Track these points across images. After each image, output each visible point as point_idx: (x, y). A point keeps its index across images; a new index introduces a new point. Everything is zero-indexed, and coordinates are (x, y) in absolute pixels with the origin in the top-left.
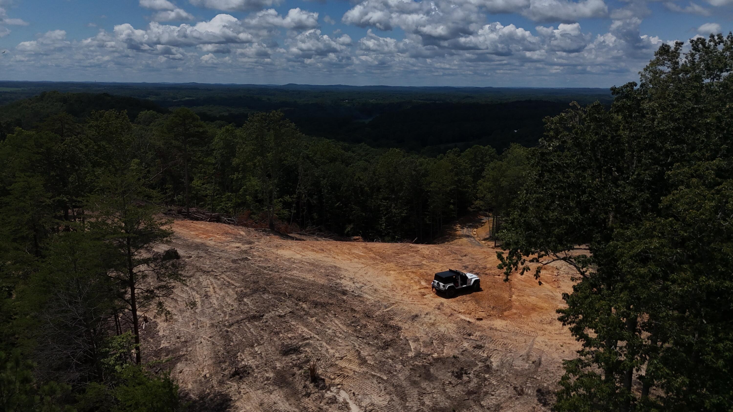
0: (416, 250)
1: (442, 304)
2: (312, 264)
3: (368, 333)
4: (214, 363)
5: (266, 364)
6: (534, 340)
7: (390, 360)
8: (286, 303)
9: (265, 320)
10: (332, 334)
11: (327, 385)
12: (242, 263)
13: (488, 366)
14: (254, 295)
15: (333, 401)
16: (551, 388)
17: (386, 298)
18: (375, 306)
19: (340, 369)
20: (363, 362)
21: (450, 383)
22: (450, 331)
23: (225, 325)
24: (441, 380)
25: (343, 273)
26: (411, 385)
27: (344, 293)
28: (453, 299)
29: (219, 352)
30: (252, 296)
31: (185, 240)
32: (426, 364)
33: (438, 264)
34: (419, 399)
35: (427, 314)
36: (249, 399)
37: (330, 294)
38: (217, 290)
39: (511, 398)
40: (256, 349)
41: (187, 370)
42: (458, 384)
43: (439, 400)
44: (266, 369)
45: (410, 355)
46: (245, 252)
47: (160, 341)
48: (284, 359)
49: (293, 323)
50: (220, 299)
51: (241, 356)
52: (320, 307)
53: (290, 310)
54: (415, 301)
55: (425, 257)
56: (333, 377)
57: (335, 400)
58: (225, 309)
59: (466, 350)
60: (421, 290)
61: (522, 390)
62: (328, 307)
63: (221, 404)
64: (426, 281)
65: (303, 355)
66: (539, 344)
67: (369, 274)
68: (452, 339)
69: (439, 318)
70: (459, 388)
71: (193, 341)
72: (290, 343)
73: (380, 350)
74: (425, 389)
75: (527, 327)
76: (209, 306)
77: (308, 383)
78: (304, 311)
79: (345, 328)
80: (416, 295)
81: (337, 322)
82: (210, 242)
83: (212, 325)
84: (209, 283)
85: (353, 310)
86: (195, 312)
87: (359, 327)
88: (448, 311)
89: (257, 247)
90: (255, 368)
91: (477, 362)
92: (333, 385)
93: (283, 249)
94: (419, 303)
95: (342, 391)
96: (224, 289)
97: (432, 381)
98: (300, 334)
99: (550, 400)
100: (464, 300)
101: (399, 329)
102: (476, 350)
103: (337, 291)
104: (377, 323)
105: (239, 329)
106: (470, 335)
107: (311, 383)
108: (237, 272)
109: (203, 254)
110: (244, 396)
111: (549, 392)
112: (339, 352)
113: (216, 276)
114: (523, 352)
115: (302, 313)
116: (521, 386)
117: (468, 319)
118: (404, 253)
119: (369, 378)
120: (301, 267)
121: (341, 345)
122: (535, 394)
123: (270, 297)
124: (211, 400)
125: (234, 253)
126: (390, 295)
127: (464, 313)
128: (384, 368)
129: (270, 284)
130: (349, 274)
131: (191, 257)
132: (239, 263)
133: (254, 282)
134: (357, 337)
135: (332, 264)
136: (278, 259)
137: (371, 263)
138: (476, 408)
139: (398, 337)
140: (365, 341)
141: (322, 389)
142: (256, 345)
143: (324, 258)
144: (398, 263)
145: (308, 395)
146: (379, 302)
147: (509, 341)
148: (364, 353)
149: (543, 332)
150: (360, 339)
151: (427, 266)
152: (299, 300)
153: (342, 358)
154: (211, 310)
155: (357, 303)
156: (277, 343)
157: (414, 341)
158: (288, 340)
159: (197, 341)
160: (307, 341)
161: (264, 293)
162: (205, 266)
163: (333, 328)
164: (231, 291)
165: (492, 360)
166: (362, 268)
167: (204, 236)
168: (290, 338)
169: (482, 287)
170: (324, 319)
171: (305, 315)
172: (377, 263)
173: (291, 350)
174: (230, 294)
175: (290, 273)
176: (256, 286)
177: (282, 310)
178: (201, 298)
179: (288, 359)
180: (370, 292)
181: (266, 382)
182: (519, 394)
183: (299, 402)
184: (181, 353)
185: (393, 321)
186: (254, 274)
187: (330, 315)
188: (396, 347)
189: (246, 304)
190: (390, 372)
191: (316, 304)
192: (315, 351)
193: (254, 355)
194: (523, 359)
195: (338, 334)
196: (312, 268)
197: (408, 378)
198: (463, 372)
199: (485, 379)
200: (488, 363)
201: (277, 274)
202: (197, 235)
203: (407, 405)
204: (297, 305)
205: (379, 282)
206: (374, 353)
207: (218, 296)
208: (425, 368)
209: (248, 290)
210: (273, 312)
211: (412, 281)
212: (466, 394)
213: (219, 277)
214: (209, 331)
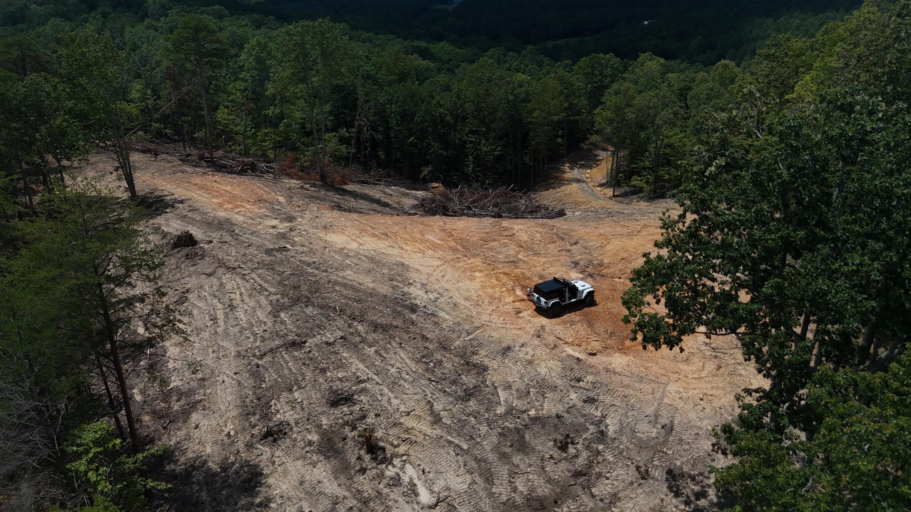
0: (509, 233)
1: (543, 327)
2: (372, 259)
3: (444, 374)
4: (241, 415)
5: (308, 420)
6: (664, 390)
7: (472, 419)
8: (337, 323)
9: (308, 349)
10: (396, 375)
11: (389, 455)
12: (279, 256)
13: (602, 432)
14: (294, 308)
15: (396, 482)
16: (686, 469)
17: (469, 318)
18: (454, 331)
19: (406, 431)
20: (437, 420)
21: (552, 457)
22: (553, 374)
23: (254, 356)
24: (539, 452)
25: (414, 276)
26: (500, 459)
27: (413, 309)
28: (558, 320)
29: (247, 397)
30: (292, 310)
31: (204, 214)
32: (520, 427)
33: (539, 259)
34: (510, 482)
35: (523, 345)
36: (285, 473)
37: (394, 311)
38: (246, 298)
39: (632, 483)
40: (296, 395)
41: (204, 423)
42: (561, 460)
43: (536, 484)
44: (308, 427)
45: (498, 412)
46: (283, 236)
47: (170, 377)
48: (332, 412)
49: (345, 355)
50: (249, 312)
51: (276, 405)
52: (380, 331)
53: (341, 333)
54: (506, 324)
55: (522, 247)
56: (396, 443)
57: (399, 480)
58: (255, 329)
59: (573, 406)
60: (517, 303)
61: (647, 471)
62: (391, 332)
63: (249, 480)
64: (523, 287)
65: (357, 408)
66: (671, 396)
67: (446, 278)
68: (556, 387)
69: (538, 352)
70: (563, 466)
71: (213, 379)
72: (340, 387)
73: (460, 402)
74: (517, 466)
75: (655, 369)
76: (235, 323)
77: (363, 452)
78: (360, 336)
79: (413, 366)
80: (509, 313)
81: (403, 355)
82: (237, 216)
83: (239, 355)
84: (236, 287)
85: (424, 338)
86: (216, 332)
87: (432, 364)
88: (551, 339)
89: (299, 227)
90: (293, 425)
91: (587, 424)
92: (397, 456)
93: (334, 233)
94: (512, 326)
95: (408, 466)
96: (255, 296)
97: (527, 454)
98: (354, 374)
99: (685, 488)
100: (572, 321)
101: (486, 369)
102: (587, 405)
103: (403, 306)
104: (457, 359)
105: (273, 363)
106: (579, 380)
107: (367, 453)
108: (272, 269)
109: (228, 238)
110: (279, 468)
111: (682, 475)
112: (405, 404)
113: (244, 275)
114: (650, 410)
115: (357, 339)
116: (646, 466)
117: (577, 355)
118: (495, 240)
119: (443, 447)
120: (356, 265)
121: (407, 392)
122: (665, 476)
123: (315, 313)
124: (237, 472)
125: (268, 237)
126: (474, 313)
127: (572, 344)
128: (465, 431)
129: (316, 292)
130: (420, 276)
131: (211, 242)
132: (274, 256)
133: (294, 288)
134: (430, 380)
135: (398, 259)
136: (327, 250)
137: (450, 257)
138: (585, 499)
139: (484, 382)
140: (440, 387)
141: (381, 462)
142: (295, 388)
143: (389, 249)
144: (486, 258)
145: (363, 471)
146: (459, 324)
147: (632, 392)
148: (438, 407)
149: (676, 375)
150: (433, 383)
151: (525, 262)
152: (354, 319)
153: (408, 414)
154: (237, 329)
155: (430, 326)
156: (323, 387)
157: (505, 389)
158: (338, 383)
159: (217, 378)
160: (363, 385)
161: (307, 306)
162: (230, 258)
163: (398, 365)
164: (264, 301)
165: (608, 421)
166: (438, 266)
167: (230, 206)
168: (341, 380)
169: (597, 299)
170: (386, 350)
171: (361, 342)
172: (458, 258)
173: (341, 399)
174: (263, 305)
175: (341, 274)
176: (296, 293)
177: (331, 334)
178: (224, 309)
179: (337, 412)
180: (447, 308)
181: (307, 449)
182: (643, 478)
183: (350, 481)
184: (198, 397)
185: (477, 357)
186: (294, 274)
187: (394, 344)
188: (480, 398)
189: (283, 322)
190: (472, 438)
191: (376, 327)
192: (374, 401)
193: (292, 404)
194: (650, 422)
195: (404, 375)
196: (371, 266)
197: (496, 449)
198: (569, 440)
199: (598, 453)
200: (603, 428)
201: (325, 274)
202: (221, 205)
203: (494, 490)
204: (350, 326)
205: (461, 291)
206: (451, 407)
207: (246, 307)
208: (518, 432)
209: (286, 300)
210: (319, 336)
211: (504, 289)
212: (572, 476)
213: (248, 278)
214: (234, 363)
